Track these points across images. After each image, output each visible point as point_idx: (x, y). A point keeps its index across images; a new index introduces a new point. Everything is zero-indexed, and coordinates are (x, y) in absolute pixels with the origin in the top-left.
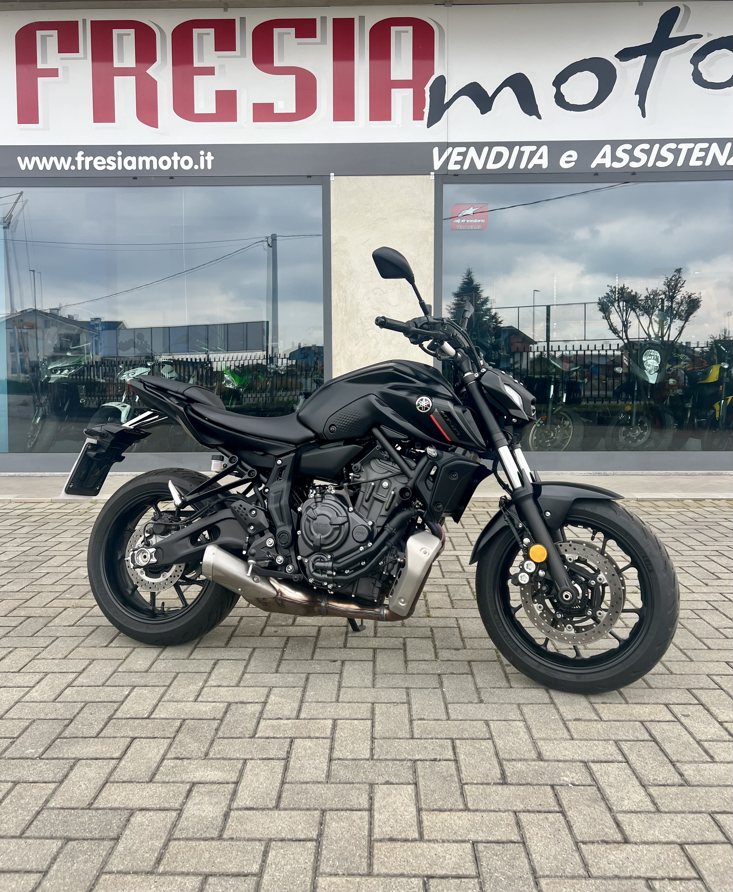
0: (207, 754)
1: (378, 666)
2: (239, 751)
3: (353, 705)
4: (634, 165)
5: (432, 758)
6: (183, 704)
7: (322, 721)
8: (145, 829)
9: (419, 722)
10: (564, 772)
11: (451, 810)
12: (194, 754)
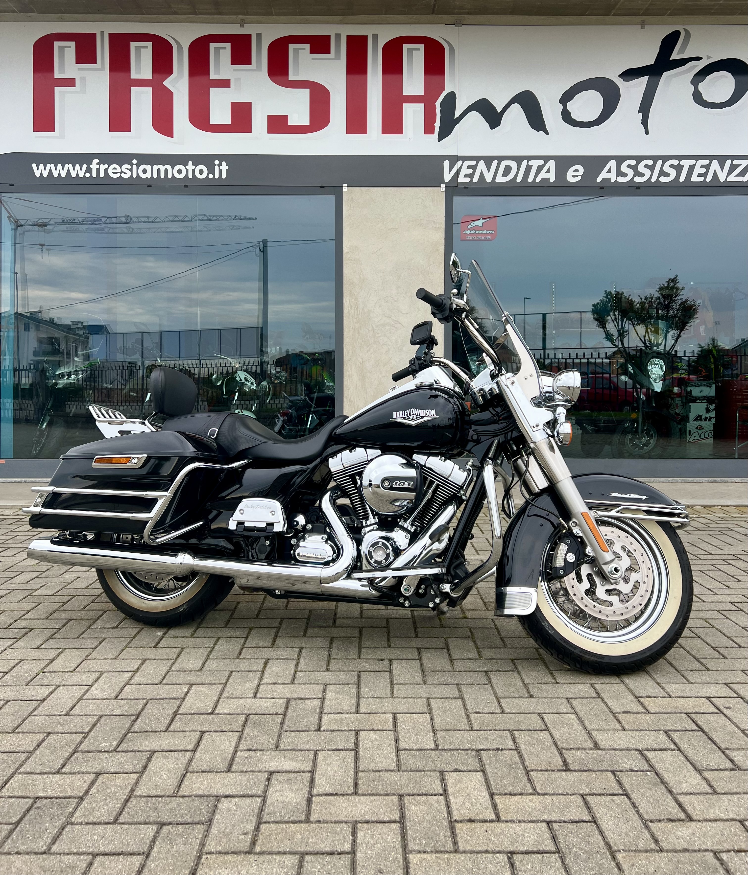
0: (277, 746)
1: (425, 664)
2: (308, 743)
3: (409, 700)
4: (638, 180)
5: (495, 747)
6: (243, 700)
7: (382, 715)
8: (234, 814)
9: (476, 715)
10: (622, 759)
11: (521, 794)
12: (265, 746)
